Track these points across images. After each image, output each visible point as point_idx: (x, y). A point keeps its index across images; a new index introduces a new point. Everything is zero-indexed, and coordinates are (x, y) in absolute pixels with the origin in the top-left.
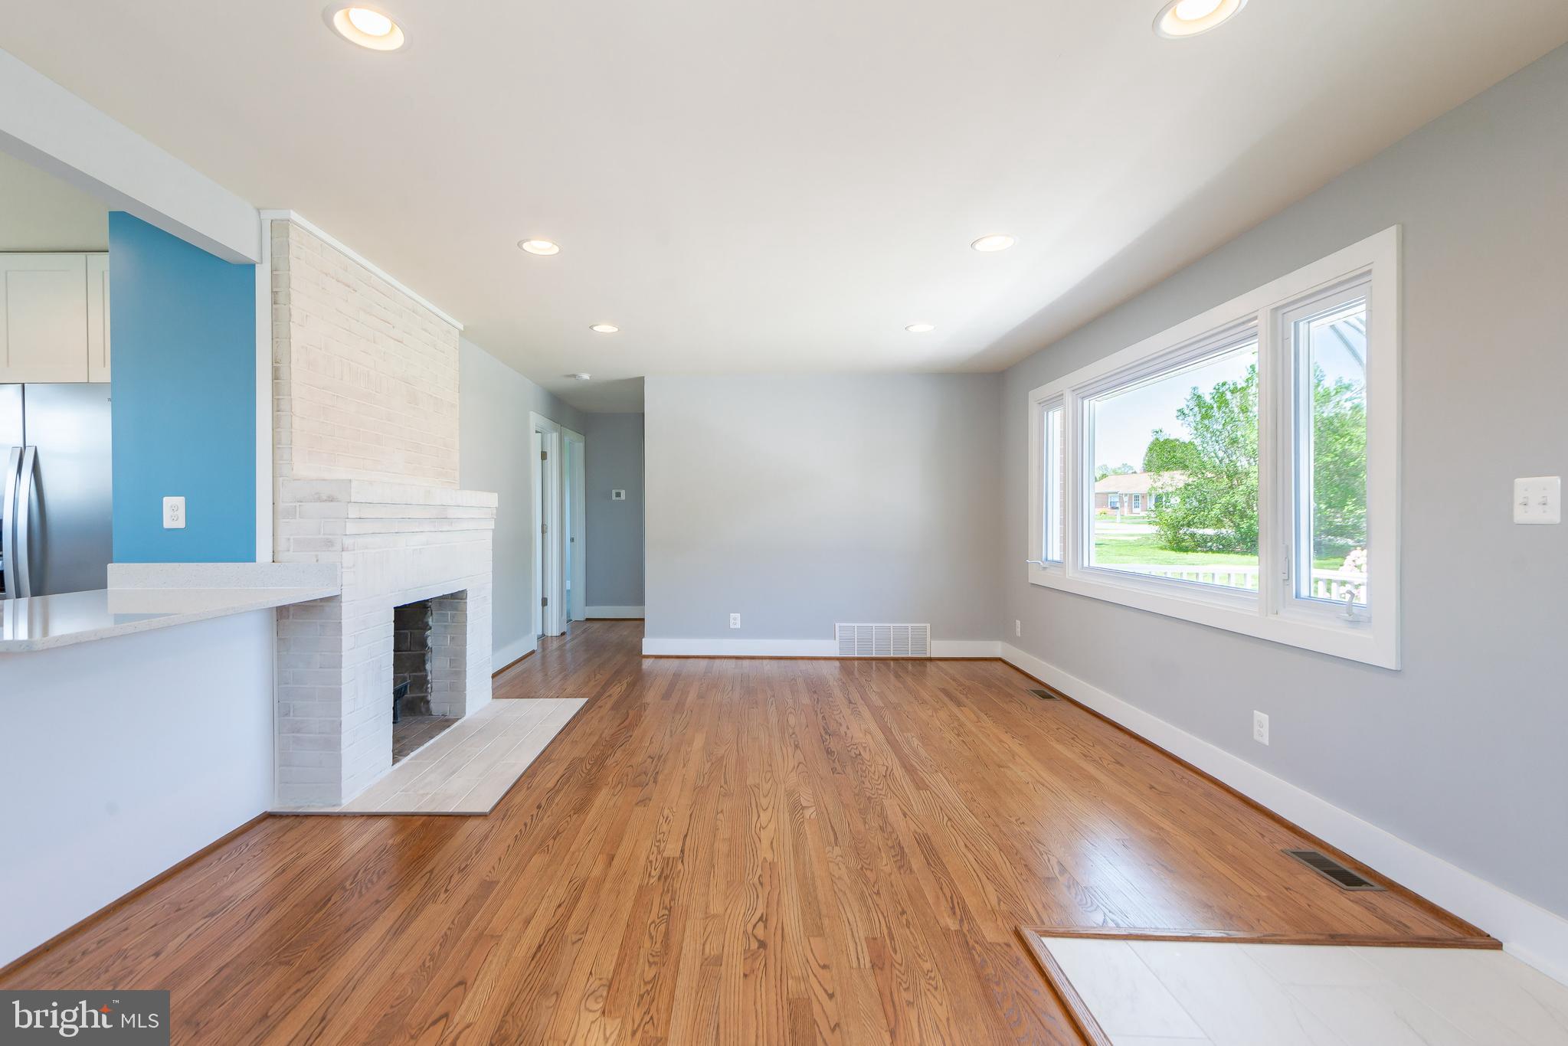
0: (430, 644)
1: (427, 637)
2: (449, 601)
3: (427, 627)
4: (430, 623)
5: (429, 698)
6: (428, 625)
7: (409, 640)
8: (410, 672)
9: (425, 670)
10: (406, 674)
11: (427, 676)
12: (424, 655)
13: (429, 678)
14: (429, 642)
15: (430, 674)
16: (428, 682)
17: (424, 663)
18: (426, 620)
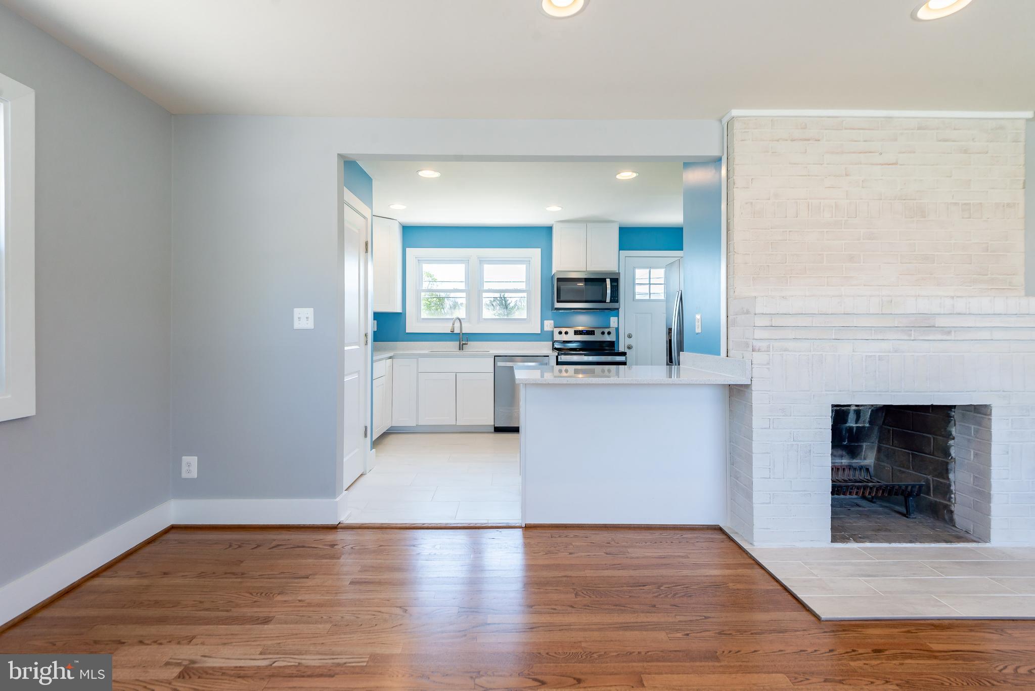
0: (953, 454)
1: (951, 446)
2: (972, 413)
3: (949, 436)
4: (954, 433)
5: (953, 508)
6: (951, 434)
7: (932, 444)
8: (933, 477)
9: (948, 479)
10: (929, 477)
11: (950, 485)
12: (947, 464)
13: (953, 488)
14: (953, 452)
15: (953, 484)
16: (951, 492)
17: (947, 471)
18: (948, 429)
